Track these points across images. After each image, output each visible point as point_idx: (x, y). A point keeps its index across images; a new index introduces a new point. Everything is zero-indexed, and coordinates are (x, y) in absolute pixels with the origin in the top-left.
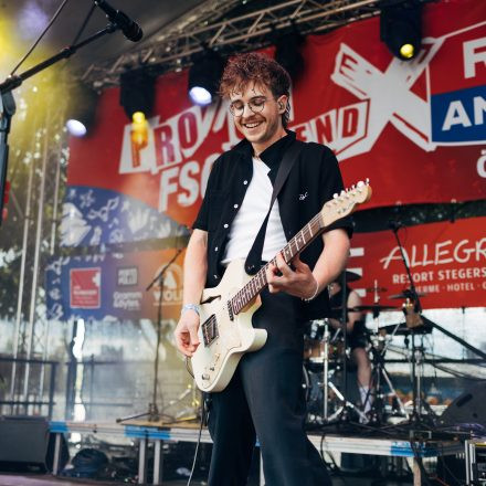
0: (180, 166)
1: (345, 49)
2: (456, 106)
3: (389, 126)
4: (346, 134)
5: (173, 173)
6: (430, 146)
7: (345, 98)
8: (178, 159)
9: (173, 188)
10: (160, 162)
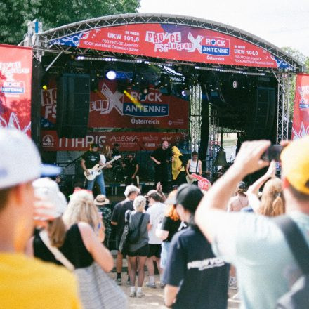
0: (53, 105)
1: (104, 85)
2: (128, 106)
3: (114, 108)
4: (104, 107)
5: (50, 107)
6: (123, 114)
7: (104, 98)
8: (52, 103)
9: (50, 112)
10: (45, 102)
